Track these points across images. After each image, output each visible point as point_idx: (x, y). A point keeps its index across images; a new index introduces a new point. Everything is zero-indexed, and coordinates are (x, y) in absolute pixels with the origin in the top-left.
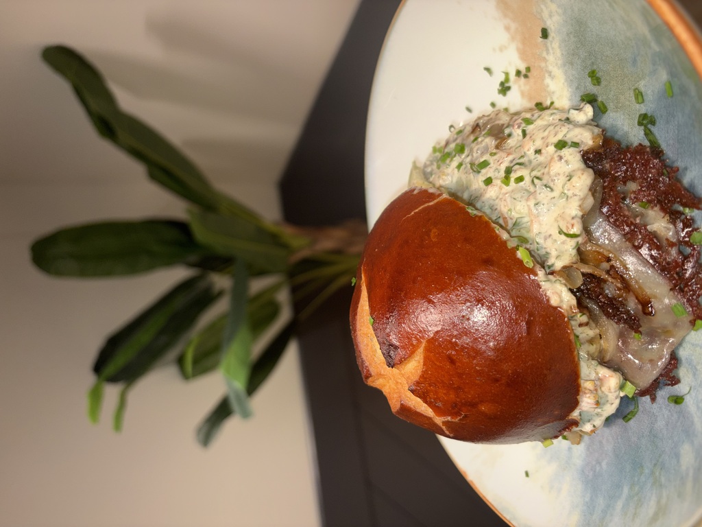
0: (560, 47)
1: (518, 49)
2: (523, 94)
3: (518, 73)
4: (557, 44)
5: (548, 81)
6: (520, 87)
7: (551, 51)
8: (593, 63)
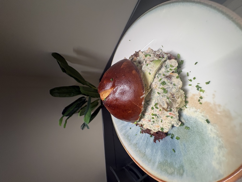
0: (201, 122)
1: (210, 103)
2: (194, 95)
3: (201, 98)
4: (203, 122)
5: (194, 109)
6: (197, 95)
7: (202, 117)
8: (191, 130)
